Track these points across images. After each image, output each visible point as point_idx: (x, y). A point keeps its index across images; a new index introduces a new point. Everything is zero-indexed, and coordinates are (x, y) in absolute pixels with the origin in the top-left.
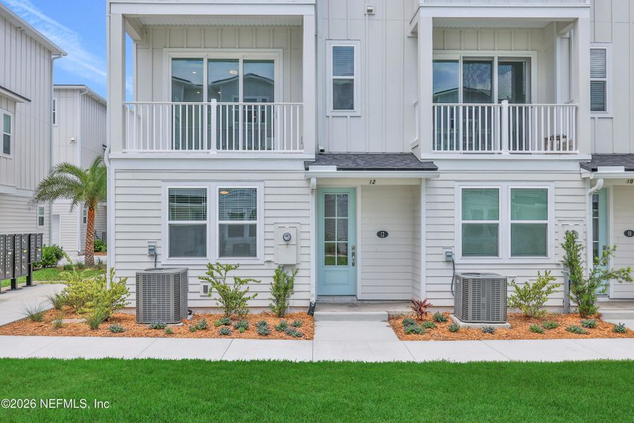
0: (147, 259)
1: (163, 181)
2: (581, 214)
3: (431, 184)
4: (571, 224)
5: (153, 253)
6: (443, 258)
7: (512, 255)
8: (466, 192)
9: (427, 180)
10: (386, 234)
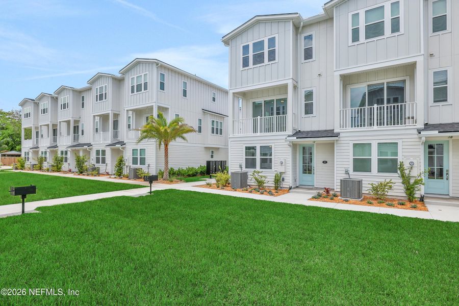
0: (239, 169)
1: (244, 144)
2: (418, 154)
3: (339, 142)
4: (412, 158)
5: (241, 167)
6: (344, 172)
7: (378, 172)
8: (355, 145)
9: (337, 140)
10: (326, 162)
